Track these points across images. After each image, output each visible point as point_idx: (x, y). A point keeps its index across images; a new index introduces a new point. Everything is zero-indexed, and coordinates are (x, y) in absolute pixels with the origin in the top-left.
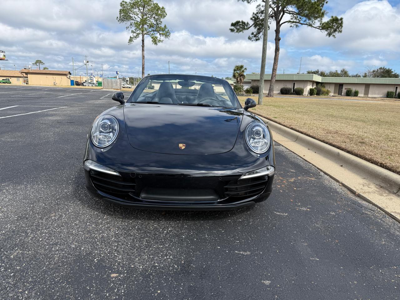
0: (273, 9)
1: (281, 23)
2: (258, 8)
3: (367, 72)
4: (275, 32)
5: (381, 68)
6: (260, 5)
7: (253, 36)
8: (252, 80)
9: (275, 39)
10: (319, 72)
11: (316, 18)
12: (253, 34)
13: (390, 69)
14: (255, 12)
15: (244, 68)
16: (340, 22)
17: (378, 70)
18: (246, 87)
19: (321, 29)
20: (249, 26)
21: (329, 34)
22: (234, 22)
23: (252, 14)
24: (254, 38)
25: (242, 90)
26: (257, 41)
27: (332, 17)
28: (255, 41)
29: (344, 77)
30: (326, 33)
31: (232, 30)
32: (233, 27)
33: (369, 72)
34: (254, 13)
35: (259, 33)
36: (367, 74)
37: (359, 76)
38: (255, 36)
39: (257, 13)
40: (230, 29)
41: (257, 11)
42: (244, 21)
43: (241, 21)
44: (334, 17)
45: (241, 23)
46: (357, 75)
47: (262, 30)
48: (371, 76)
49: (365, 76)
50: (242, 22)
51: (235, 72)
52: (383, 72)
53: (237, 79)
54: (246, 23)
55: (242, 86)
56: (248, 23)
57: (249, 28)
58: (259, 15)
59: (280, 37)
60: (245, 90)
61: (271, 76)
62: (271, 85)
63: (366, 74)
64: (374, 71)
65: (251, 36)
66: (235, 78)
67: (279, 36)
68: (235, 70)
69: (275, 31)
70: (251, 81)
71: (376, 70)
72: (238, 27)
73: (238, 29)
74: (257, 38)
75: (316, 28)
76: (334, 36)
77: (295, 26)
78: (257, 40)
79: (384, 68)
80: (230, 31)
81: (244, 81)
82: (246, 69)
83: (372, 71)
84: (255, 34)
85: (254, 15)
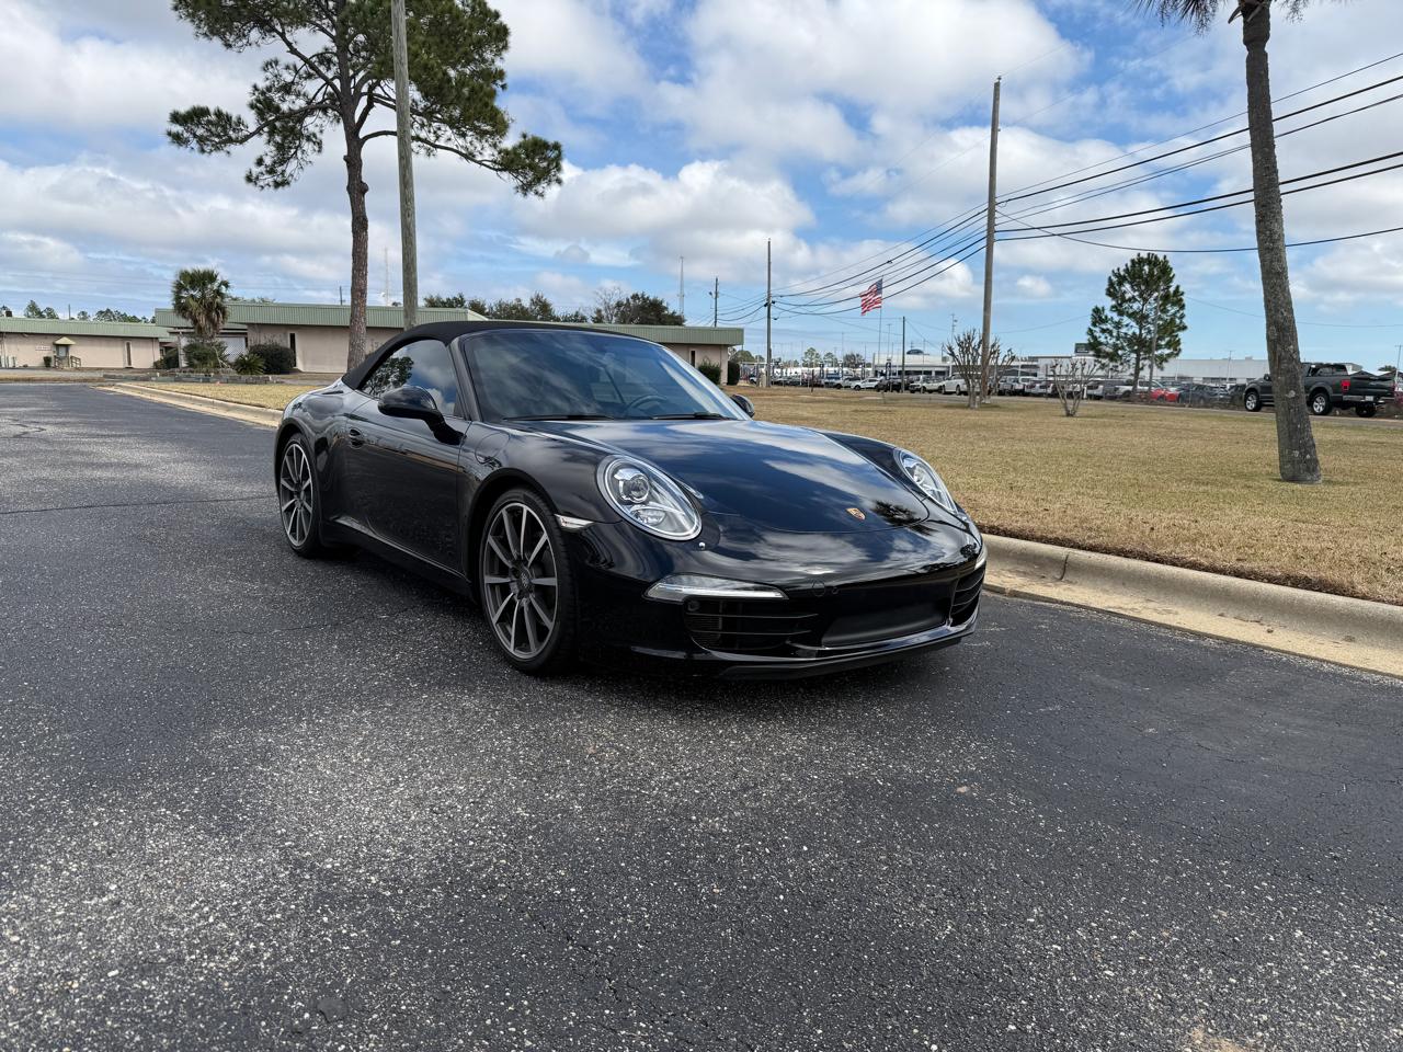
0: (328, 82)
1: (361, 135)
2: (271, 70)
3: (602, 308)
4: (345, 163)
5: (635, 297)
6: (276, 63)
7: (262, 168)
8: (250, 325)
9: (348, 188)
10: (466, 304)
11: (482, 134)
12: (260, 162)
13: (660, 299)
14: (262, 85)
15: (219, 279)
16: (552, 154)
17: (628, 300)
18: (234, 349)
19: (496, 170)
20: (245, 133)
21: (525, 188)
22: (183, 109)
23: (250, 90)
24: (269, 179)
25: (220, 361)
26: (281, 188)
27: (524, 136)
28: (272, 188)
29: (541, 319)
30: (516, 183)
31: (177, 139)
32: (177, 128)
33: (608, 308)
34: (255, 88)
35: (283, 161)
36: (603, 313)
37: (583, 319)
38: (271, 171)
39: (269, 89)
40: (169, 134)
41: (268, 83)
42: (224, 110)
43: (212, 110)
44: (529, 137)
45: (213, 118)
46: (576, 316)
47: (293, 151)
48: (614, 318)
49: (599, 320)
50: (219, 114)
51: (184, 294)
52: (642, 308)
53: (195, 322)
54: (234, 119)
55: (221, 347)
56: (239, 122)
57: (247, 138)
58: (276, 97)
59: (363, 180)
60: (232, 359)
61: (349, 313)
62: (351, 345)
63: (599, 311)
64: (619, 305)
65: (256, 170)
66: (184, 317)
67: (360, 177)
68: (179, 287)
69: (345, 158)
70: (245, 327)
71: (625, 302)
72: (200, 131)
73: (201, 140)
74: (279, 179)
75: (480, 163)
76: (537, 193)
77: (423, 151)
78: (277, 185)
79: (643, 296)
80: (169, 139)
81: (227, 325)
82: (226, 284)
83: (613, 303)
84: (268, 161)
85: (257, 93)
